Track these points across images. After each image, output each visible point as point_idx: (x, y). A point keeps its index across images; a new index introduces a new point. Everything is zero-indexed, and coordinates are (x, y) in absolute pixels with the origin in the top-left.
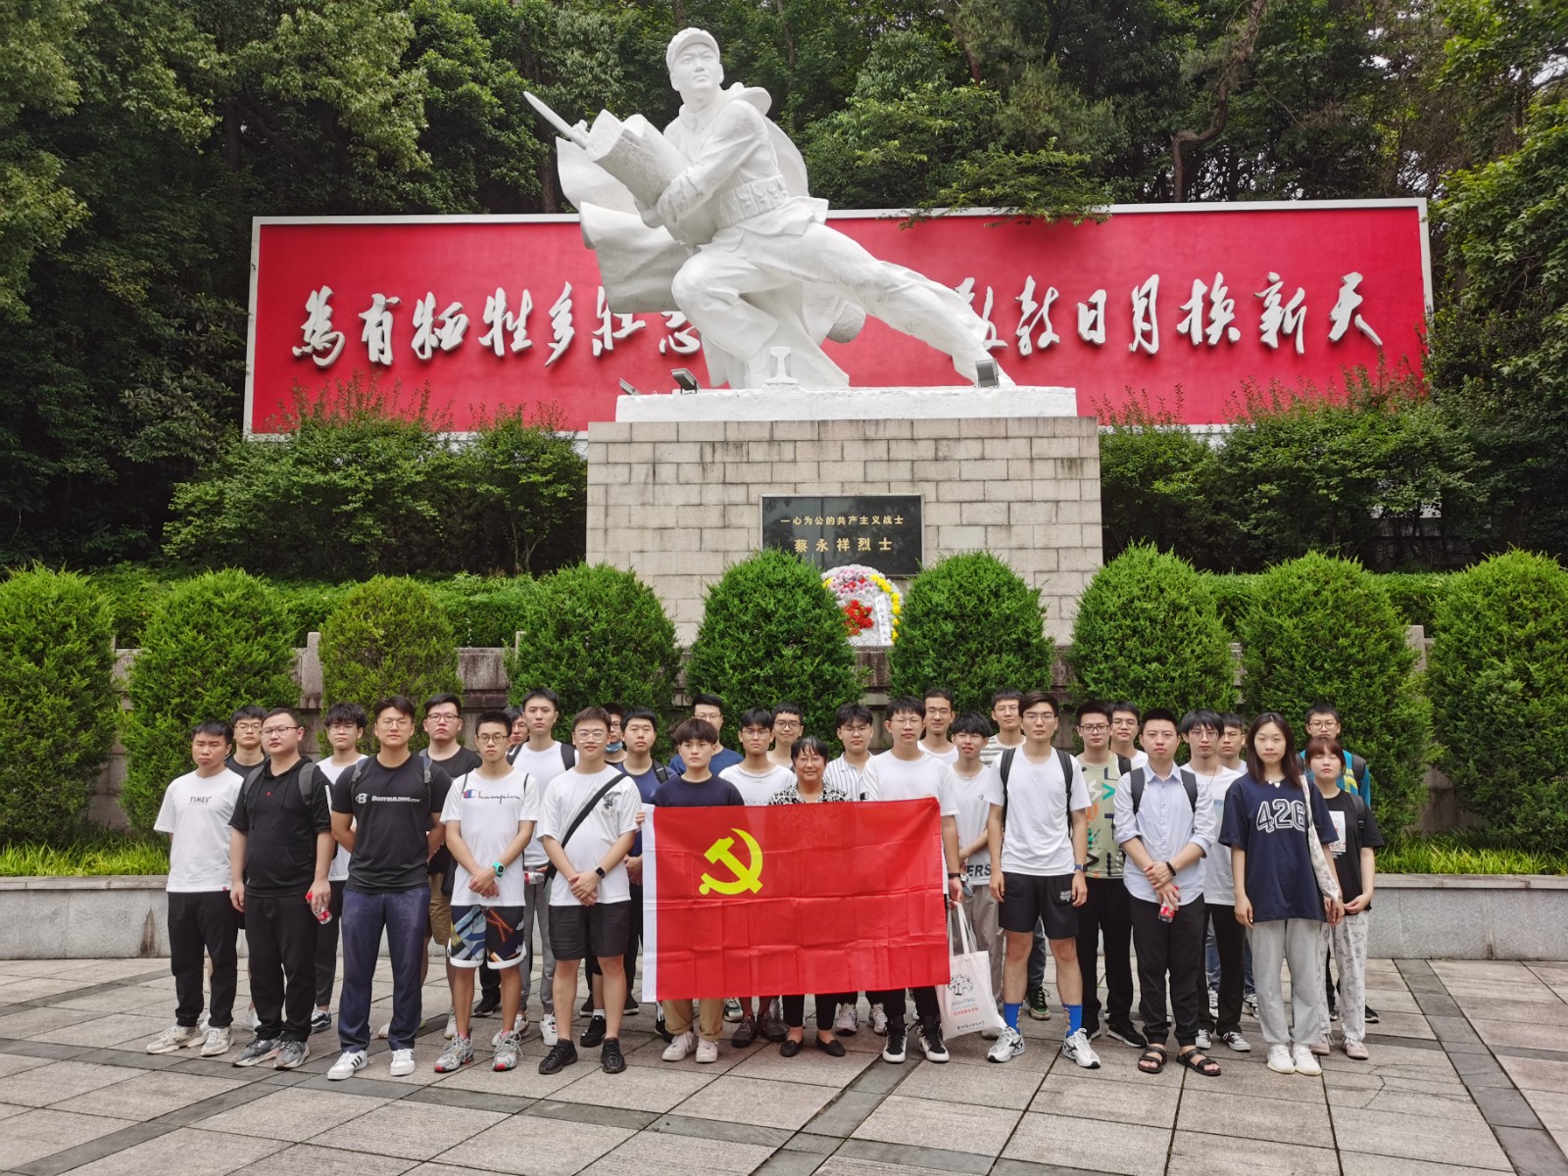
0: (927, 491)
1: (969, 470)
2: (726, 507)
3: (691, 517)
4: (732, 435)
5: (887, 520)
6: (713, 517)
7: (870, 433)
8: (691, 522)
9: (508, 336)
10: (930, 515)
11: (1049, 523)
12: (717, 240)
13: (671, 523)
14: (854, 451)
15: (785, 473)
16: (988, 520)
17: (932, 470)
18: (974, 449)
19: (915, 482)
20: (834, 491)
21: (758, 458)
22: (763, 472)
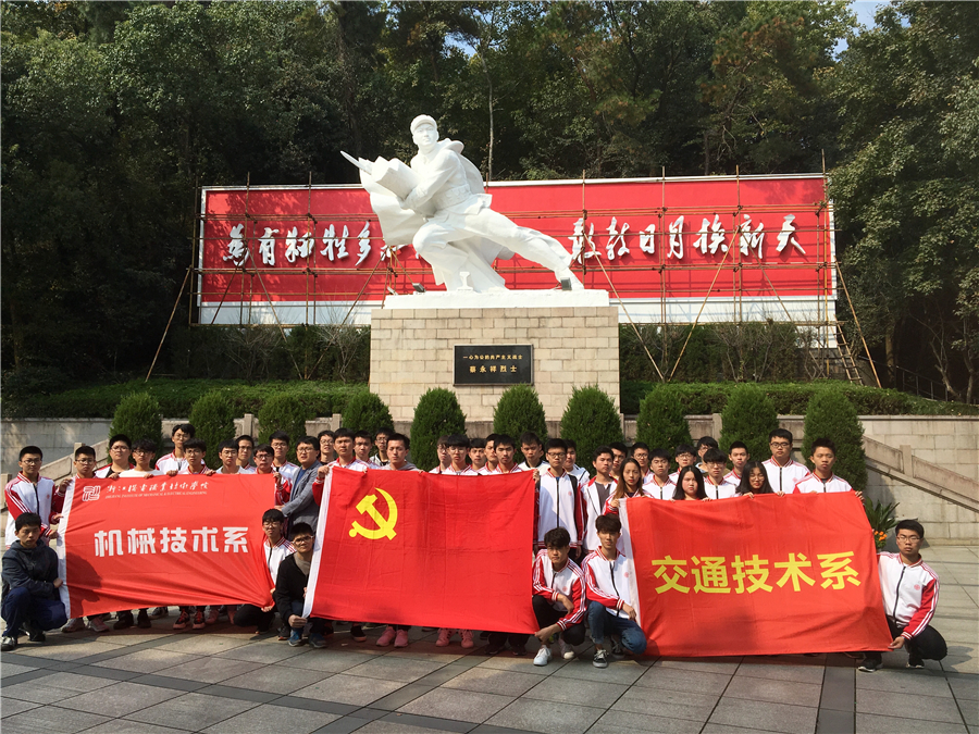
0: (535, 343)
1: (554, 333)
2: (438, 350)
3: (420, 355)
4: (440, 316)
5: (515, 357)
6: (431, 356)
7: (507, 314)
8: (420, 358)
9: (336, 250)
10: (538, 354)
11: (593, 359)
12: (436, 217)
13: (411, 358)
14: (500, 323)
15: (466, 334)
16: (564, 357)
17: (537, 333)
18: (558, 322)
19: (528, 338)
20: (489, 343)
21: (453, 326)
22: (455, 334)
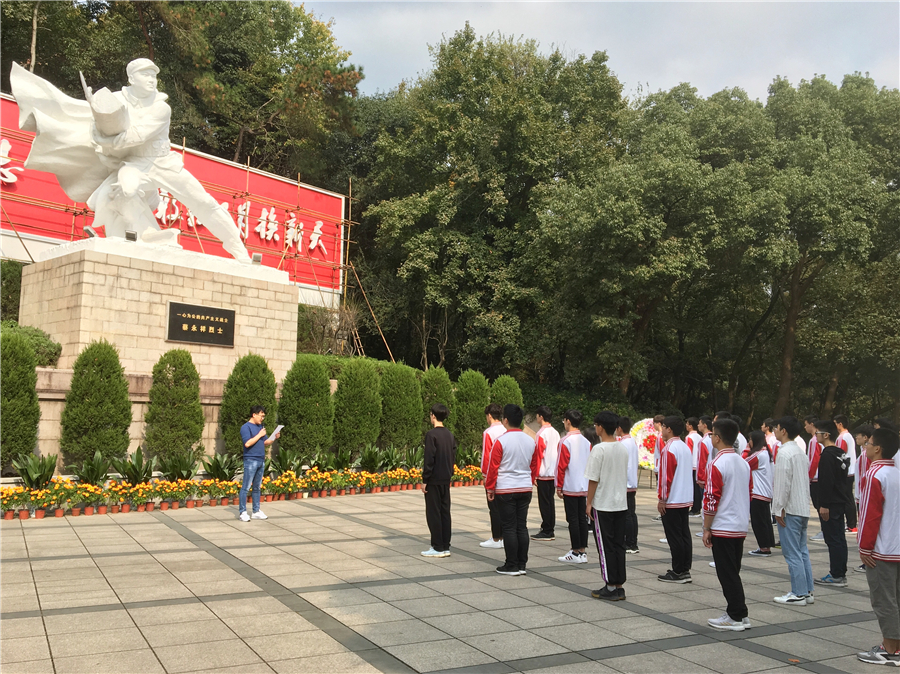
0: (236, 308)
1: (253, 302)
2: (151, 304)
3: (134, 307)
4: (155, 269)
5: (222, 320)
6: (144, 308)
7: (215, 279)
8: (135, 310)
10: (238, 320)
11: (280, 329)
13: (124, 309)
14: (209, 286)
15: (178, 291)
16: (258, 325)
17: (239, 300)
18: (253, 293)
19: (232, 304)
20: (199, 303)
21: (167, 282)
22: (169, 290)
